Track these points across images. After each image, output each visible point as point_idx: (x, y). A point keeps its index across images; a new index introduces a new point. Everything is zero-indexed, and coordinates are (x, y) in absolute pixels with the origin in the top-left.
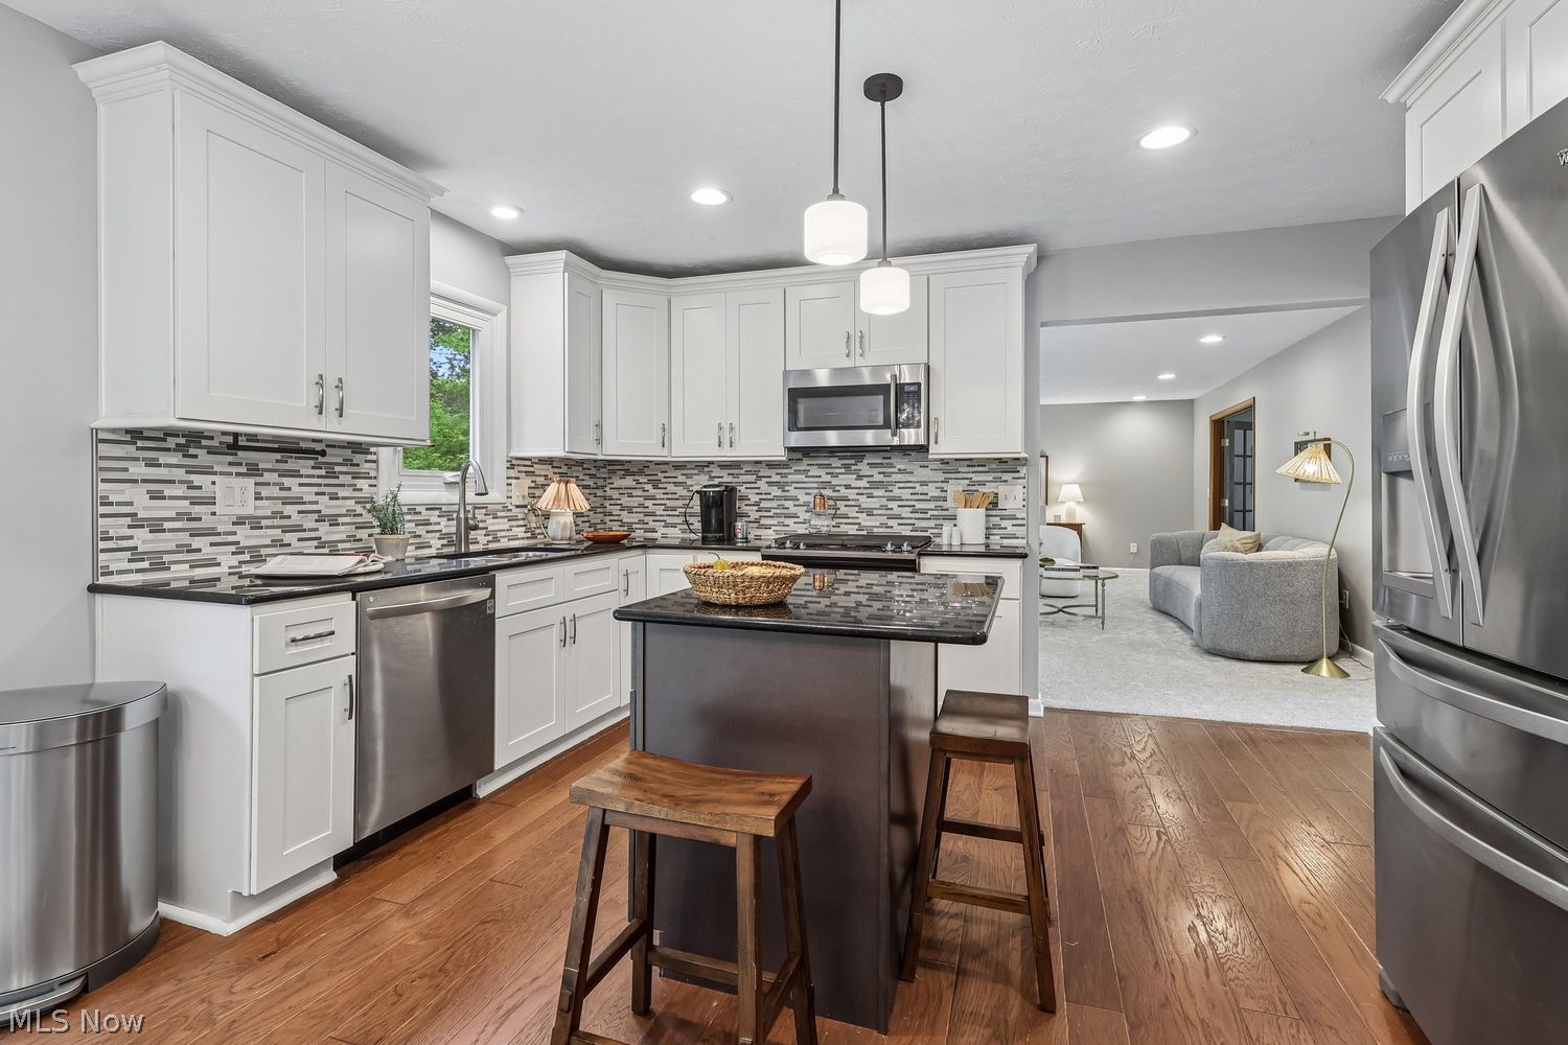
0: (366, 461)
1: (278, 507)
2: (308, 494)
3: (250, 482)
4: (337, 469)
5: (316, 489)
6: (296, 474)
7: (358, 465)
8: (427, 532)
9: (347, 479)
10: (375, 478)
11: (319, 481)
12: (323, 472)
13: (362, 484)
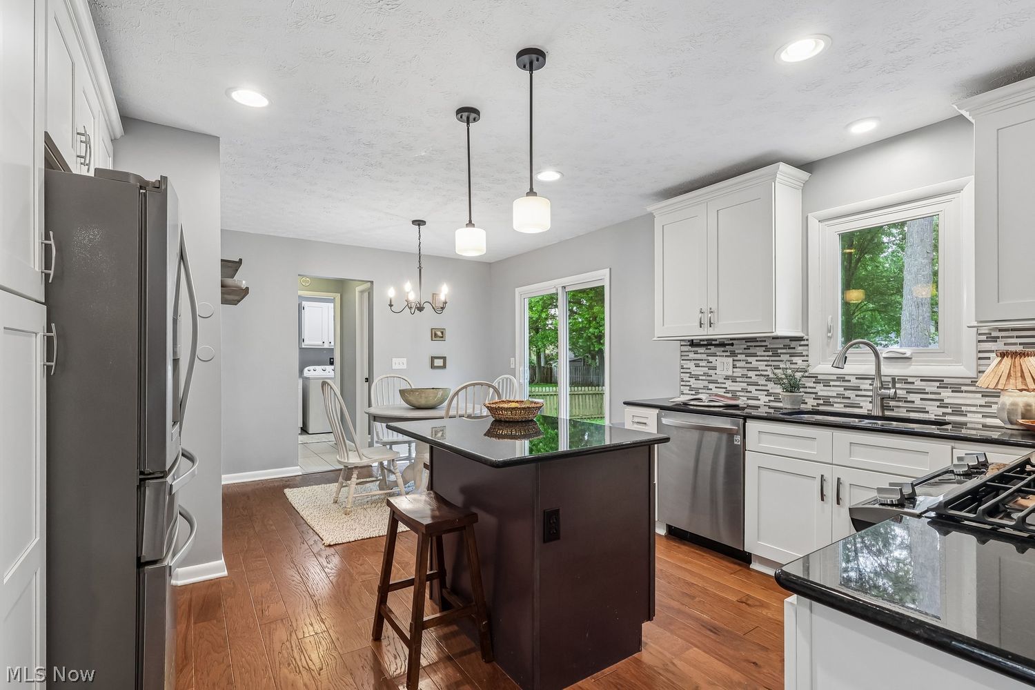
0: (800, 345)
1: (745, 372)
2: (762, 366)
3: (730, 360)
4: (779, 351)
5: (766, 363)
6: (754, 355)
7: (794, 348)
8: (856, 396)
9: (787, 357)
10: (807, 356)
11: (768, 358)
12: (770, 353)
13: (798, 360)
